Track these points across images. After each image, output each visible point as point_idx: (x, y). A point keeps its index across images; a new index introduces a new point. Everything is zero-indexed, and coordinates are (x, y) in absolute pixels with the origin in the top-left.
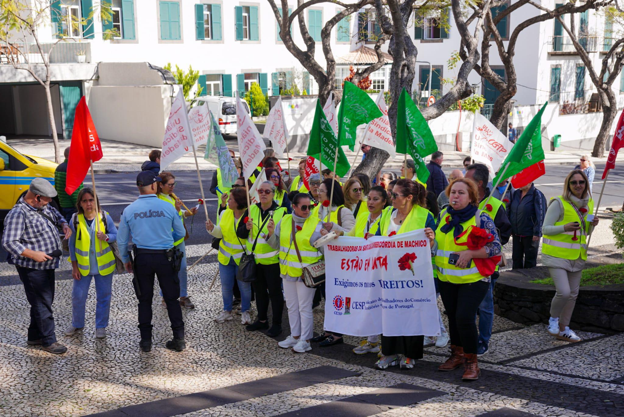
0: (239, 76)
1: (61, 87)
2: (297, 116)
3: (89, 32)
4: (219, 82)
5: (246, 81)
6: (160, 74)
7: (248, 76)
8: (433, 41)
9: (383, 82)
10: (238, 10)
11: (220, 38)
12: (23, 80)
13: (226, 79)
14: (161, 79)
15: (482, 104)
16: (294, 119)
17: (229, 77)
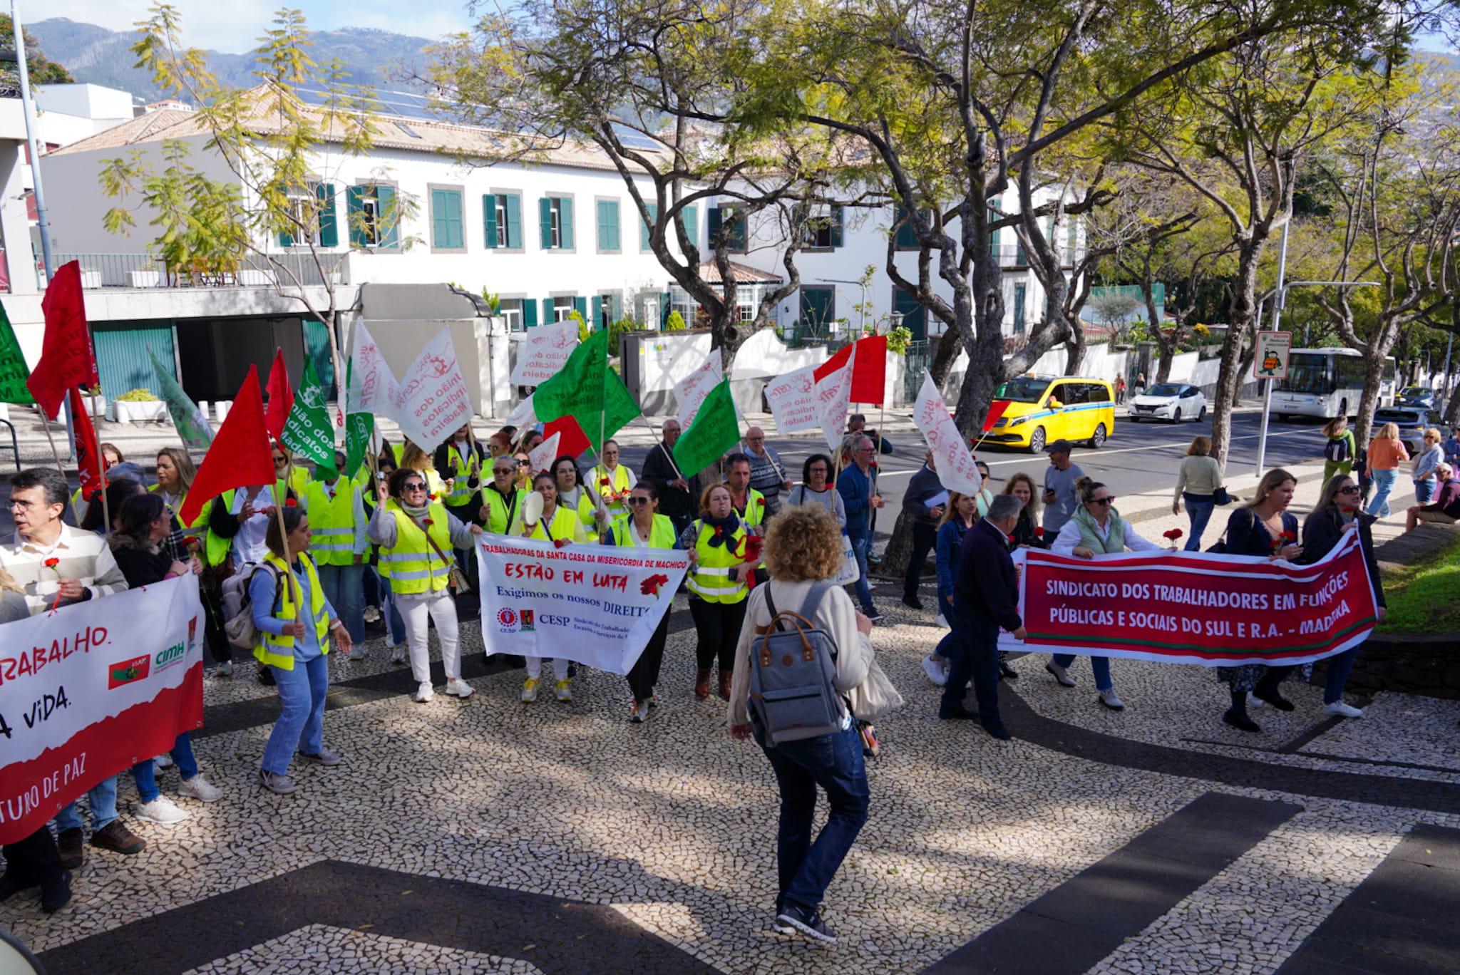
0: (546, 302)
1: (305, 322)
2: (665, 362)
3: (329, 237)
4: (518, 311)
5: (556, 309)
6: (469, 301)
7: (559, 301)
8: (819, 251)
9: (750, 309)
10: (544, 203)
11: (519, 246)
12: (248, 312)
13: (528, 306)
14: (472, 308)
15: (908, 341)
16: (661, 366)
17: (533, 302)
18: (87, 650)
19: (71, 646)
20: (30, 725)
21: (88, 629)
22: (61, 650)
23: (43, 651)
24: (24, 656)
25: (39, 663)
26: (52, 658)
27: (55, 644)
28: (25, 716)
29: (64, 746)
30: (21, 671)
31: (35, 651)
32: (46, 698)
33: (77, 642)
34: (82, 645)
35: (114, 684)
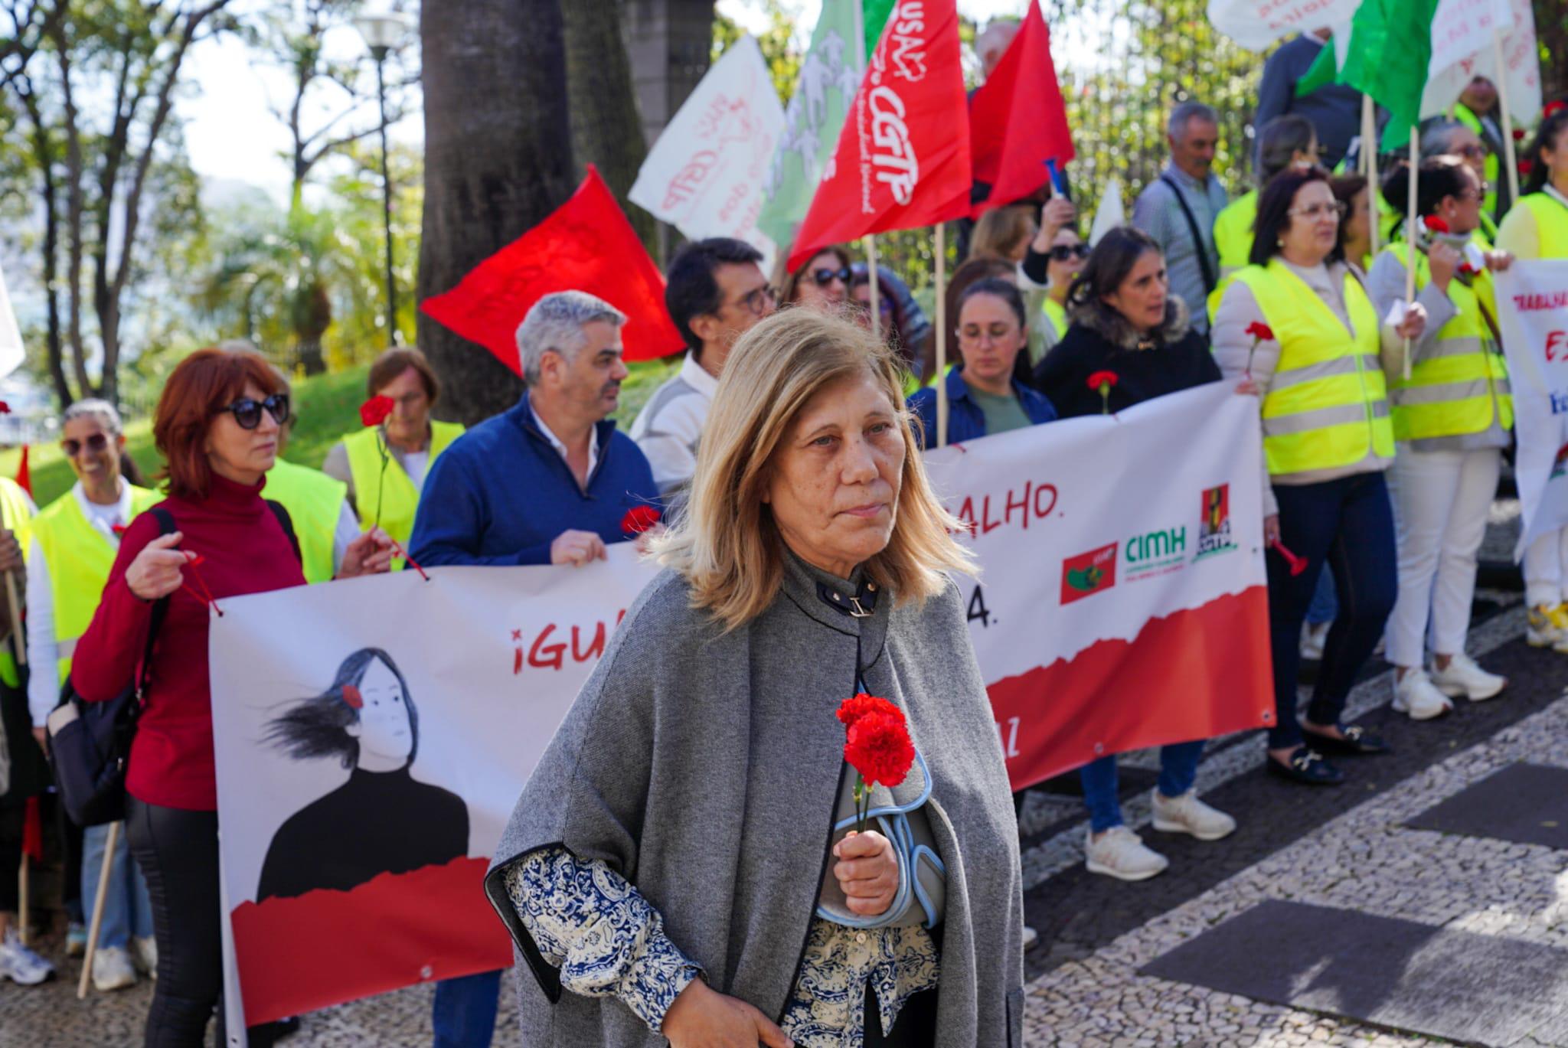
18: (1025, 524)
19: (997, 512)
21: (1028, 485)
27: (968, 505)
33: (1010, 507)
34: (1017, 514)
35: (1069, 594)
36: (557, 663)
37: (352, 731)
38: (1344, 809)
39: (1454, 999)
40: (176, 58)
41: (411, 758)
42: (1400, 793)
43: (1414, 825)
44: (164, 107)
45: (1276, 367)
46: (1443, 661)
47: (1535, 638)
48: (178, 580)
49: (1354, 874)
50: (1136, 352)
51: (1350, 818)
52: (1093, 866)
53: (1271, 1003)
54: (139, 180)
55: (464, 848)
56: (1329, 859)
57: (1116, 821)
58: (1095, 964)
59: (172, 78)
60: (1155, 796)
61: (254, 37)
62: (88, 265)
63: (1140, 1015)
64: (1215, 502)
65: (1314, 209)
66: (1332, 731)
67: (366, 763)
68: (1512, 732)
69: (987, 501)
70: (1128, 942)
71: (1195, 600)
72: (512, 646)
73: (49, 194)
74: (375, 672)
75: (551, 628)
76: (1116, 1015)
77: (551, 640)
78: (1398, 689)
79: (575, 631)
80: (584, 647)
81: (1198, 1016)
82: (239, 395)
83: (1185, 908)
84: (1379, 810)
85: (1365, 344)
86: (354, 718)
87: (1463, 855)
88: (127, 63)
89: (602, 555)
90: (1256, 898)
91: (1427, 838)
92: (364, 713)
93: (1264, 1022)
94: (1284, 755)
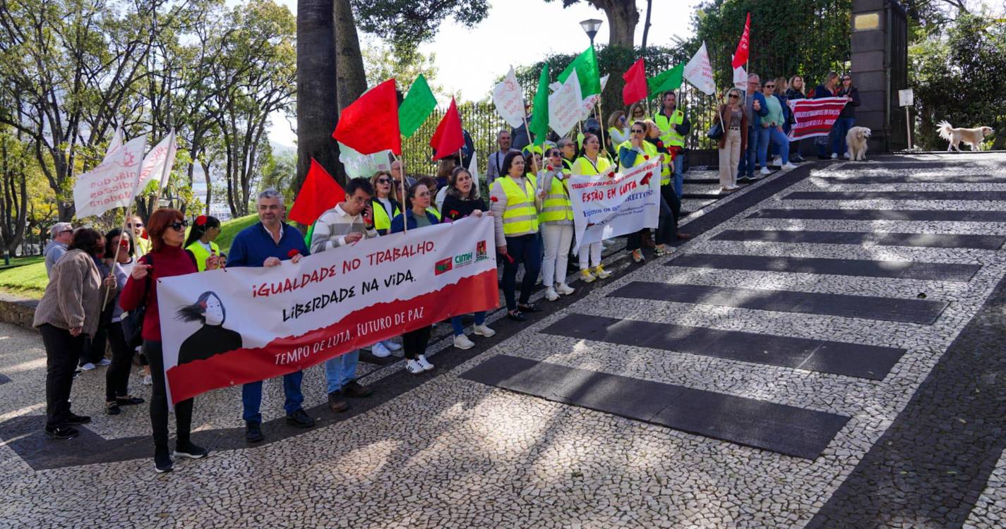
18: (424, 253)
19: (415, 250)
20: (387, 285)
21: (423, 242)
22: (409, 251)
23: (399, 250)
24: (388, 251)
25: (396, 256)
26: (403, 254)
27: (406, 248)
28: (385, 281)
29: (392, 303)
30: (386, 259)
31: (395, 249)
32: (399, 274)
33: (419, 248)
34: (421, 250)
35: (437, 272)
36: (267, 294)
37: (203, 314)
38: (525, 328)
39: (538, 383)
40: (265, 116)
41: (223, 322)
42: (540, 323)
43: (541, 332)
44: (261, 129)
45: (507, 204)
46: (559, 284)
47: (582, 278)
48: (146, 273)
49: (523, 347)
50: (465, 202)
51: (526, 330)
52: (455, 346)
53: (490, 385)
54: (254, 149)
55: (241, 346)
56: (518, 341)
57: (461, 333)
58: (448, 375)
59: (263, 121)
60: (474, 326)
61: (288, 110)
62: (240, 173)
63: (455, 390)
64: (481, 246)
65: (518, 163)
66: (526, 306)
67: (207, 322)
68: (574, 304)
69: (412, 247)
70: (459, 368)
71: (477, 273)
72: (253, 290)
73: (229, 152)
74: (211, 299)
75: (265, 285)
76: (449, 390)
77: (265, 288)
78: (547, 292)
79: (273, 285)
80: (275, 290)
81: (470, 390)
82: (174, 222)
83: (475, 358)
84: (534, 328)
85: (530, 199)
86: (204, 311)
87: (552, 340)
88: (251, 117)
89: (280, 264)
90: (496, 353)
91: (544, 335)
92: (207, 310)
93: (487, 391)
94: (512, 312)
